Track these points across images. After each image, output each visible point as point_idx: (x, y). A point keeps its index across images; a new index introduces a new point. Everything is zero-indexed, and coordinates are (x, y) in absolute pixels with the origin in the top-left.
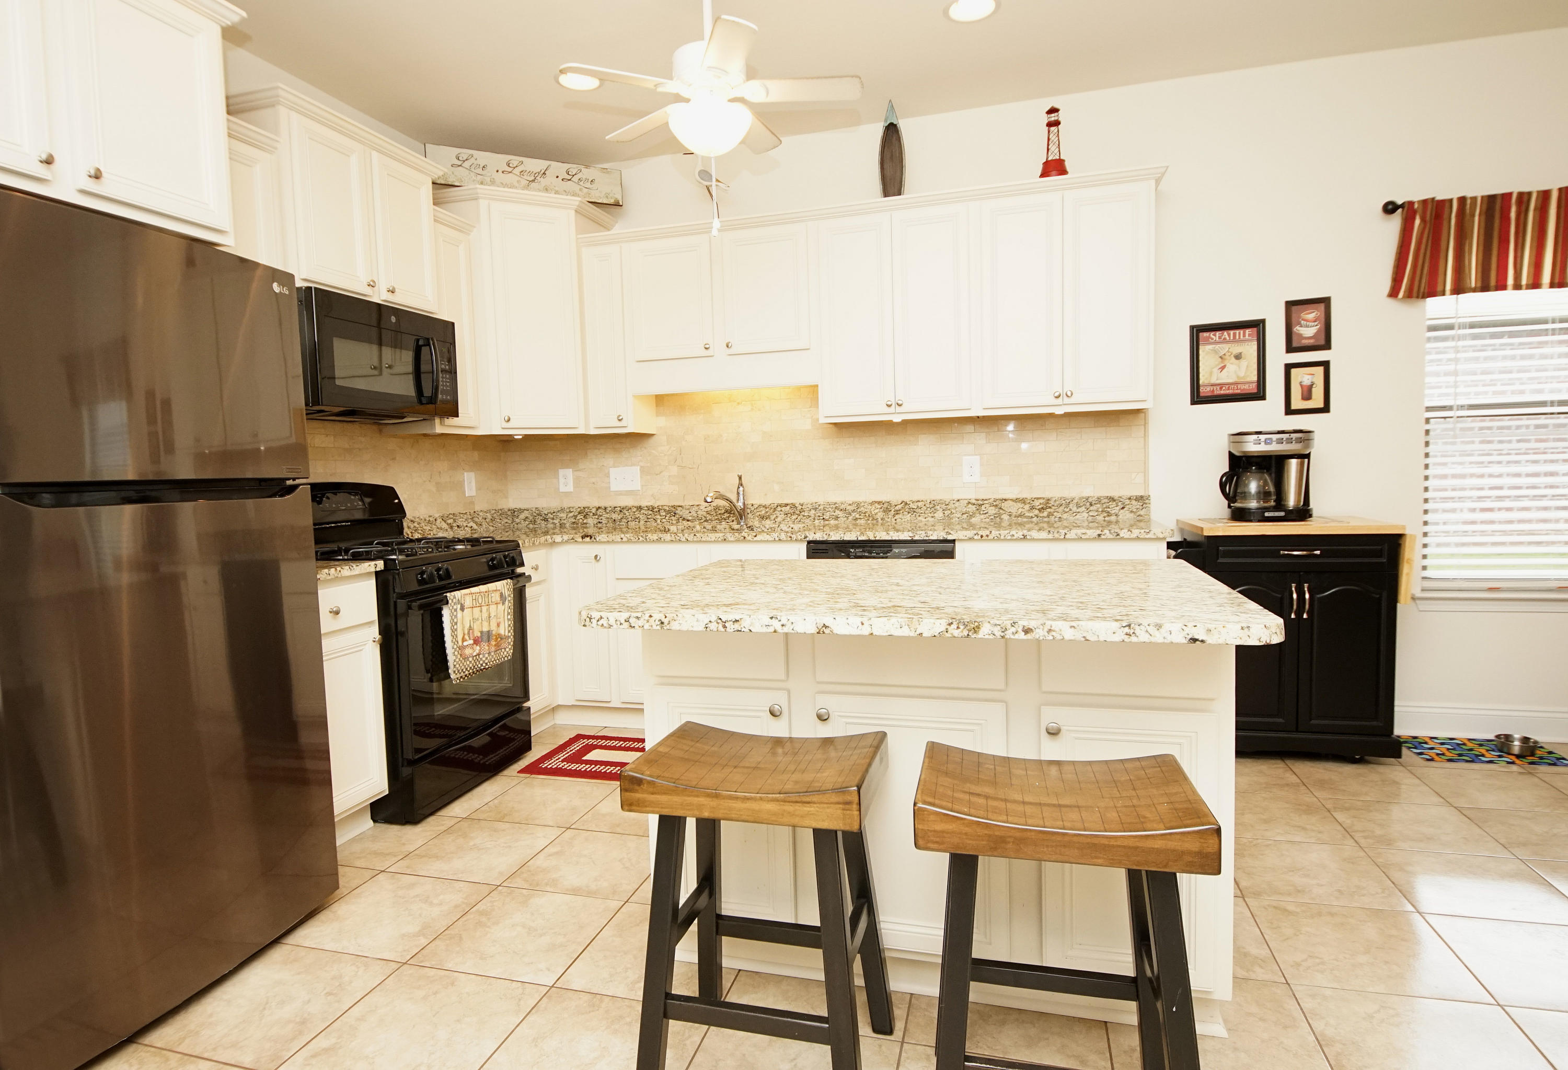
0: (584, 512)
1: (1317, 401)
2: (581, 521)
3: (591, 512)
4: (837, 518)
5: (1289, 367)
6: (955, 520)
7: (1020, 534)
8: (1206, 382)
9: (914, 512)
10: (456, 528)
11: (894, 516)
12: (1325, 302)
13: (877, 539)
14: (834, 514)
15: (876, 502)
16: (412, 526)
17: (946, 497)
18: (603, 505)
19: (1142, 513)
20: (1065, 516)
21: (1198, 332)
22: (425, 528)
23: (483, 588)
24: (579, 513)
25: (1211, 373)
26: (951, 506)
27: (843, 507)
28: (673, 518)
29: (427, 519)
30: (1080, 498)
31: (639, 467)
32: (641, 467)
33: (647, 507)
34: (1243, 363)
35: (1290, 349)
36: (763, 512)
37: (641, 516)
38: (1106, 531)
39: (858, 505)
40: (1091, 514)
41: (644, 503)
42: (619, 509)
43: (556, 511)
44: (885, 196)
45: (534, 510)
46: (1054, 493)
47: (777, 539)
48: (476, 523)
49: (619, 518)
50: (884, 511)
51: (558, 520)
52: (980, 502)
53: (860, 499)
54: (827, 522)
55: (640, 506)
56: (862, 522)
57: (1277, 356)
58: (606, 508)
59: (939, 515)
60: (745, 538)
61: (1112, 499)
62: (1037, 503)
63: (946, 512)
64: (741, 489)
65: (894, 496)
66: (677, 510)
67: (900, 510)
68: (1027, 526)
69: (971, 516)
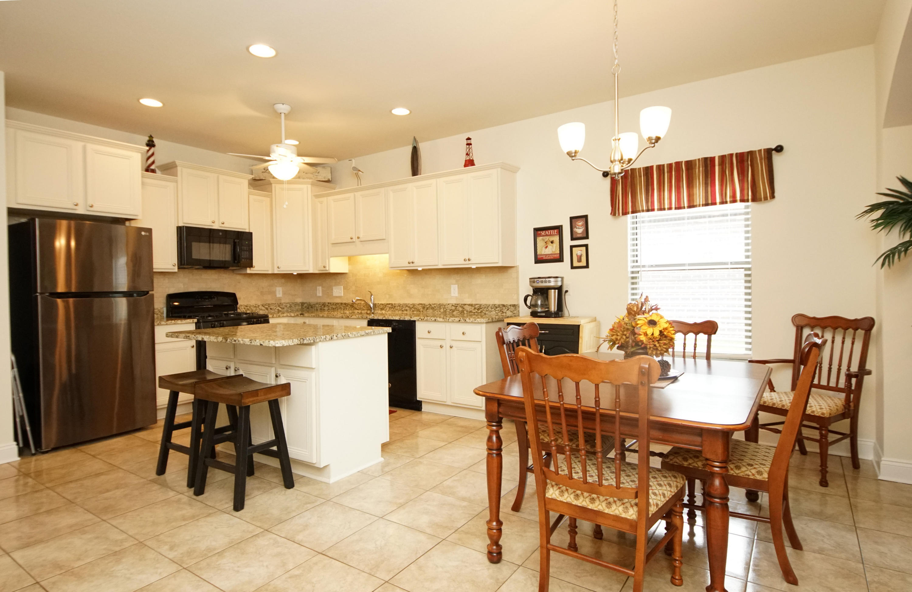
0: (324, 305)
1: (584, 263)
2: (323, 308)
3: (327, 305)
4: (407, 310)
5: (572, 247)
6: (448, 313)
7: (433, 319)
8: (540, 253)
10: (270, 310)
11: (426, 310)
12: (586, 217)
17: (445, 303)
18: (330, 301)
19: (515, 312)
20: (487, 313)
21: (538, 231)
25: (542, 250)
26: (446, 307)
27: (409, 305)
28: (353, 308)
30: (492, 305)
32: (343, 287)
34: (554, 245)
35: (573, 239)
36: (382, 307)
37: (342, 306)
38: (462, 319)
39: (414, 305)
40: (496, 312)
41: (344, 302)
42: (335, 303)
43: (316, 304)
44: (413, 176)
45: (309, 303)
46: (483, 302)
48: (281, 308)
49: (335, 307)
51: (316, 308)
52: (456, 305)
54: (403, 312)
55: (342, 303)
56: (415, 312)
57: (567, 242)
58: (331, 303)
59: (442, 310)
61: (504, 306)
62: (477, 306)
63: (444, 309)
64: (372, 298)
65: (426, 302)
68: (473, 316)
69: (453, 311)
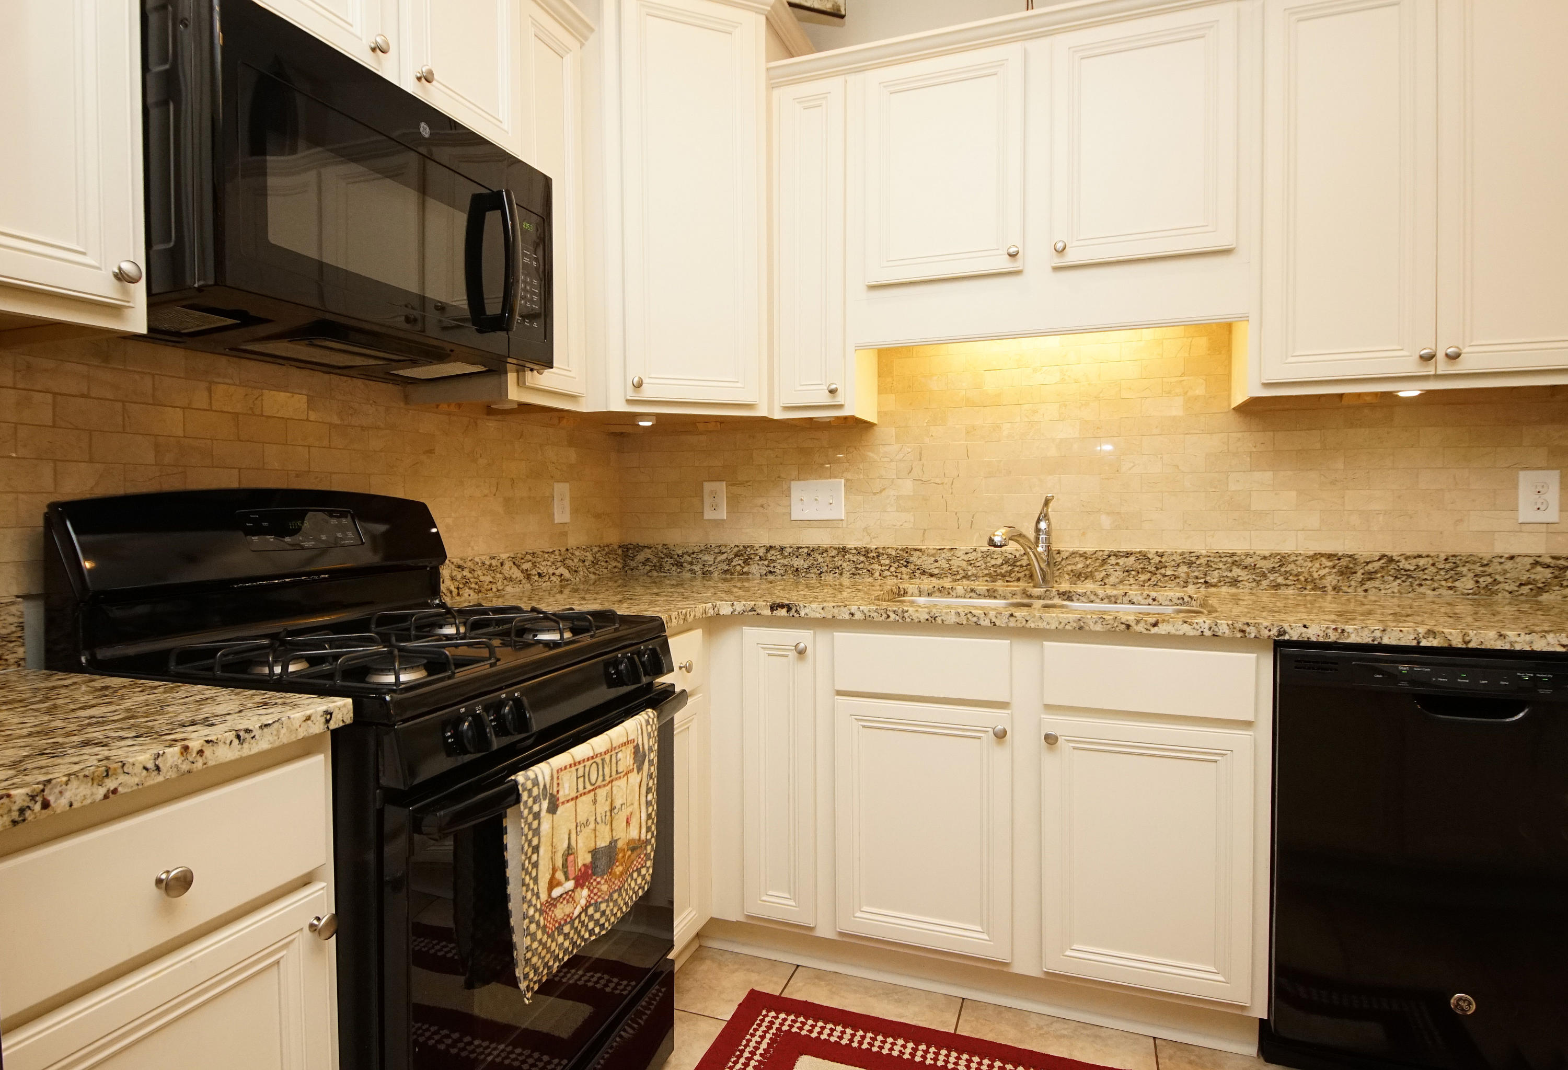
0: (745, 554)
2: (738, 568)
3: (756, 554)
4: (1235, 582)
6: (1502, 596)
9: (1409, 576)
10: (536, 578)
11: (1362, 583)
13: (1471, 645)
14: (1230, 574)
15: (1322, 555)
16: (459, 577)
17: (1483, 550)
18: (777, 541)
22: (482, 578)
23: (599, 743)
24: (736, 555)
26: (1495, 567)
27: (1249, 561)
28: (903, 569)
29: (488, 563)
31: (843, 481)
32: (847, 480)
33: (855, 548)
36: (1080, 566)
37: (845, 565)
39: (1283, 559)
41: (851, 543)
42: (806, 550)
43: (696, 550)
45: (660, 547)
47: (1208, 633)
49: (806, 566)
50: (1341, 573)
51: (700, 566)
52: (1564, 563)
53: (1287, 548)
54: (1213, 590)
55: (844, 548)
56: (1291, 591)
58: (782, 549)
59: (1466, 583)
60: (1128, 626)
63: (1481, 580)
64: (1043, 525)
66: (911, 555)
67: (1376, 572)
69: (1541, 591)
